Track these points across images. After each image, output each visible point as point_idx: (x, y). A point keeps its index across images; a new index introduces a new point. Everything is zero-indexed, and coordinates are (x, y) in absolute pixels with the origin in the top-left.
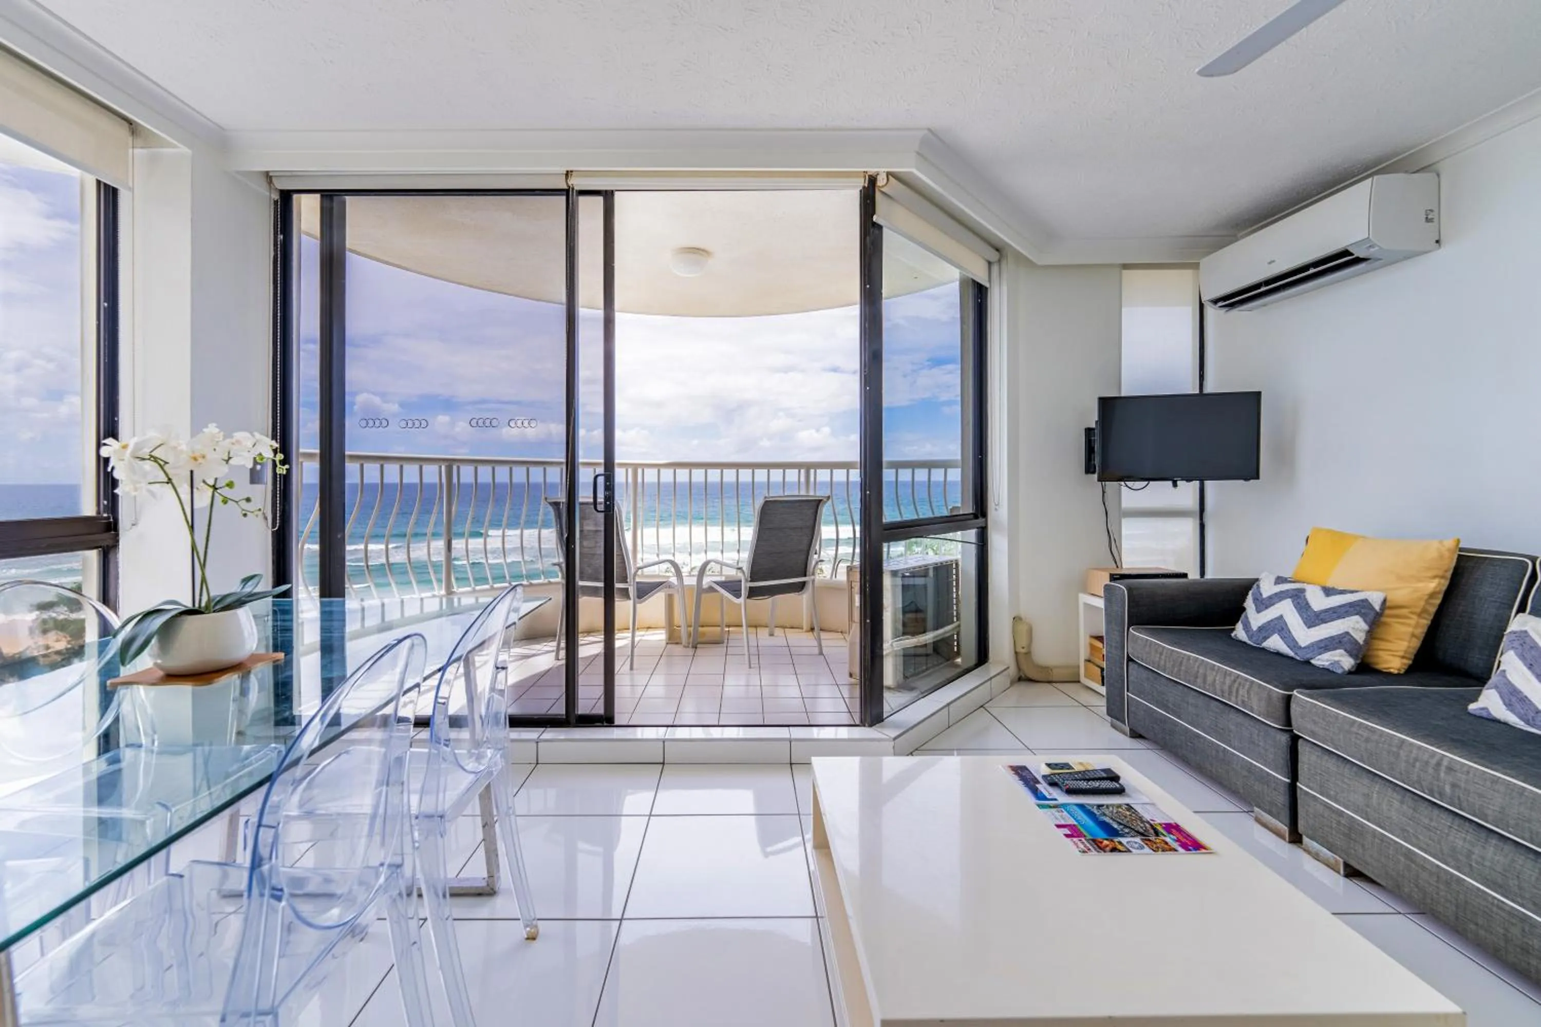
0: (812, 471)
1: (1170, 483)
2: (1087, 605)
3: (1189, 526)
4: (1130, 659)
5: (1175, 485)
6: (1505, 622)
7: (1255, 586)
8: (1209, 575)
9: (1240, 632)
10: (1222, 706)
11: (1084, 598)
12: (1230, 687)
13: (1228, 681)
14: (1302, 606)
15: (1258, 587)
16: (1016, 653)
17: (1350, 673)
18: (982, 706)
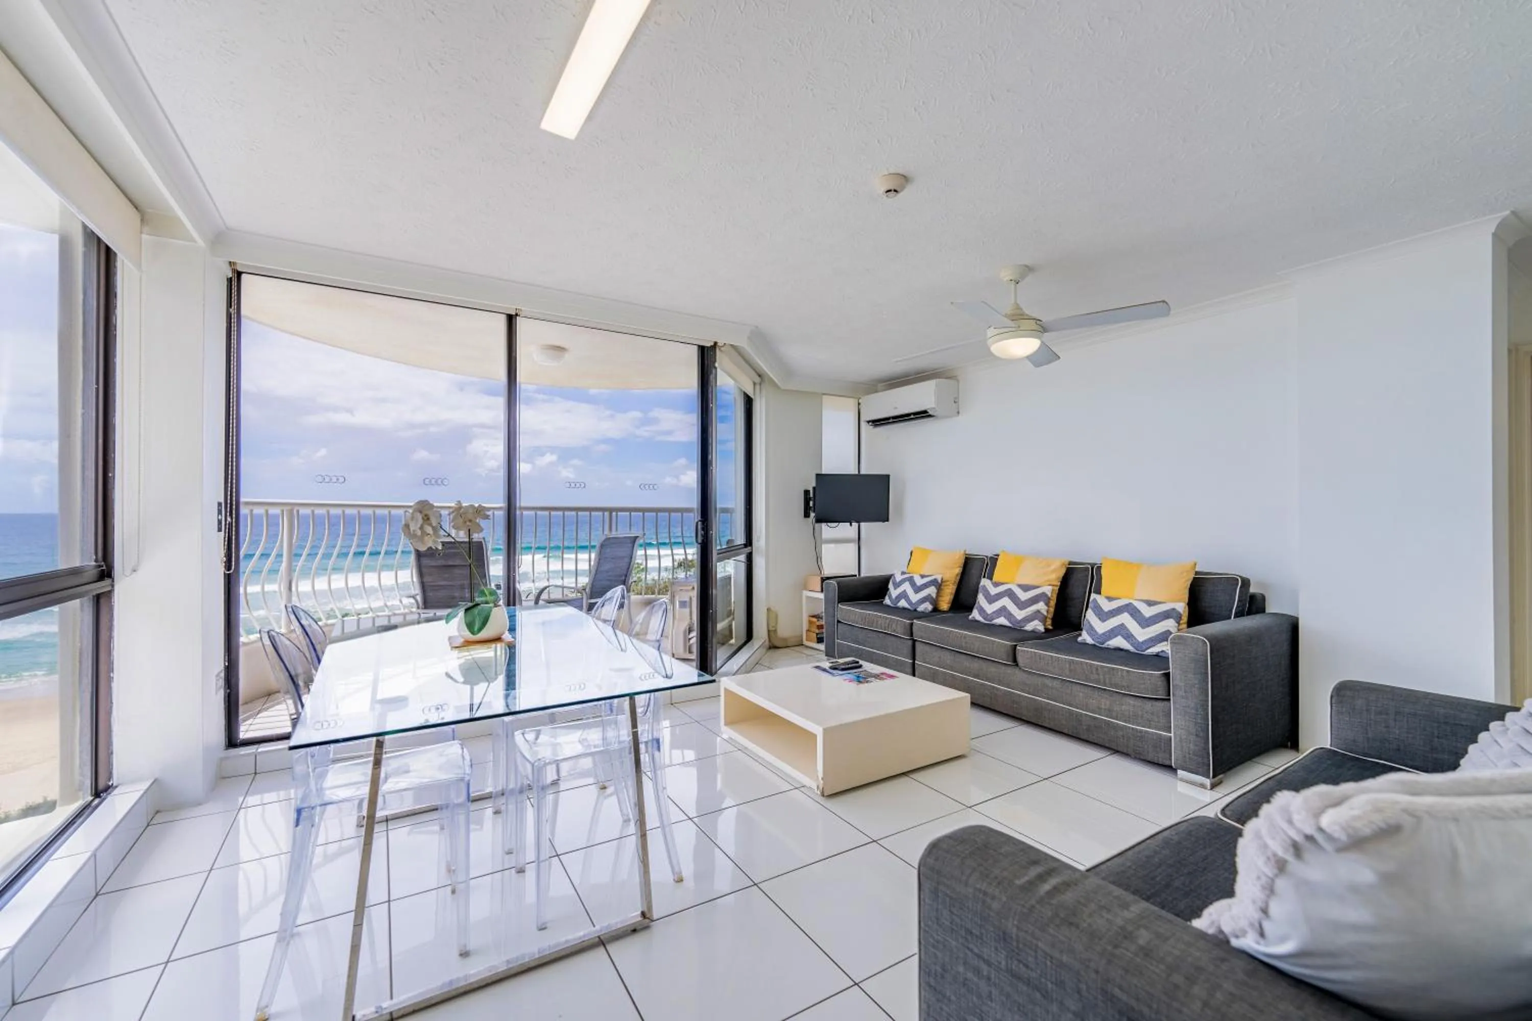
0: (614, 514)
1: (849, 524)
2: (808, 597)
3: (853, 547)
4: (838, 622)
5: (851, 525)
6: (979, 583)
7: (893, 577)
8: (862, 575)
9: (887, 601)
10: (884, 635)
11: (806, 593)
12: (889, 625)
13: (888, 621)
14: (913, 584)
15: (895, 577)
16: (769, 631)
17: (931, 612)
18: (757, 663)
